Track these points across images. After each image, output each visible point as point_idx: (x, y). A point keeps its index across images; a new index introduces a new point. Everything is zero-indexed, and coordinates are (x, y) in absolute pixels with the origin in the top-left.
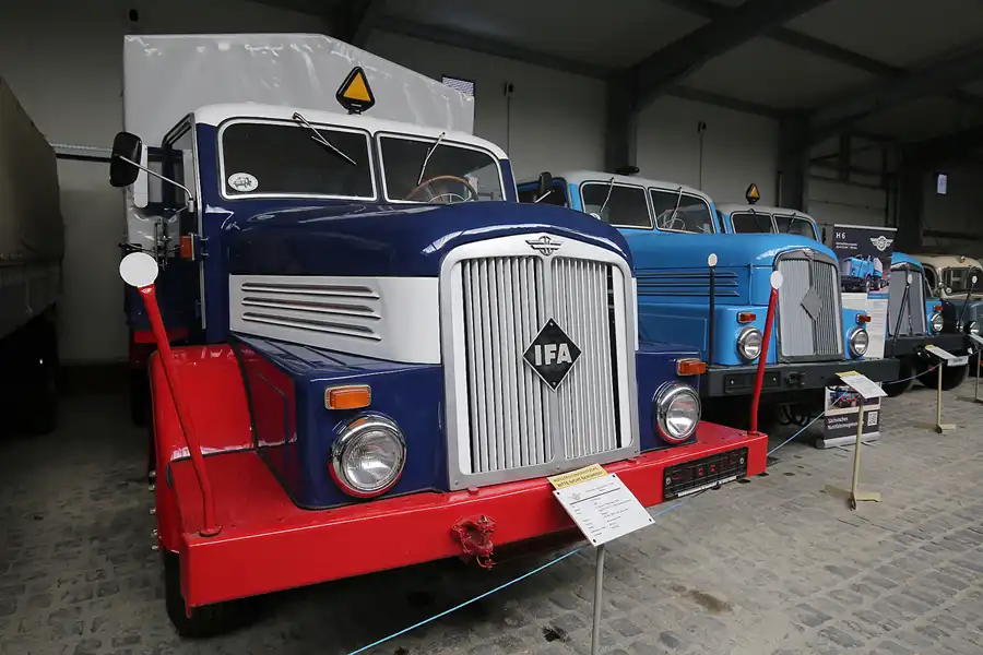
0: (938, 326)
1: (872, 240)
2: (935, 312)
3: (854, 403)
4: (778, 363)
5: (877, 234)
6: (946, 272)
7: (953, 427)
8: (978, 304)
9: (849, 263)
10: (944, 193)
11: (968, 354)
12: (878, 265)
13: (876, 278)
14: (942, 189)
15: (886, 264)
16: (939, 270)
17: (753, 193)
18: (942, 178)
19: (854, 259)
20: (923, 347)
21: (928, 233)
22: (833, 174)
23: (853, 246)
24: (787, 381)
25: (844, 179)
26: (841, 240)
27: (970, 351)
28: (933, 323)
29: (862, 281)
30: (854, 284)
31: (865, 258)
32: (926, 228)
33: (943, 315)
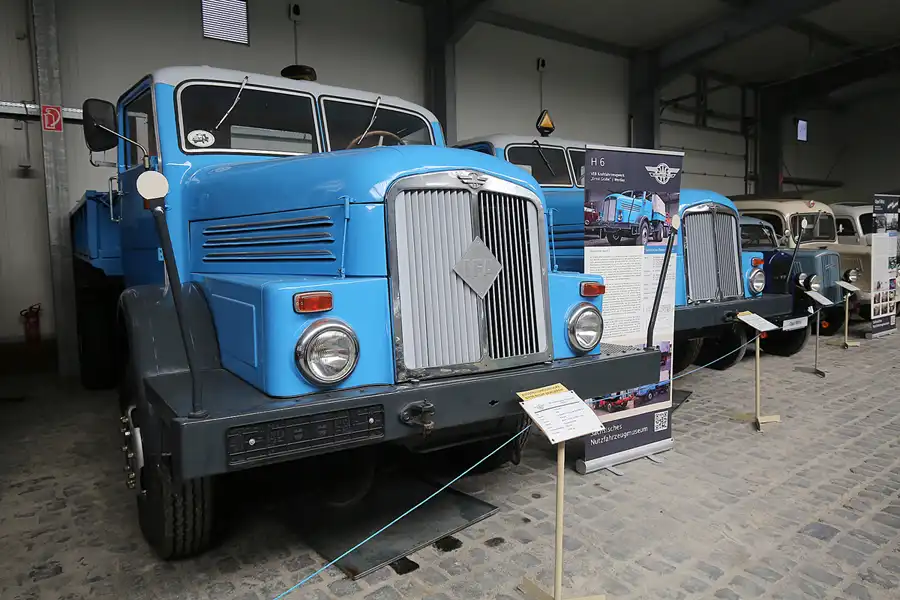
0: (759, 286)
1: (648, 168)
2: (755, 267)
3: (630, 403)
4: (397, 384)
5: (655, 160)
6: (796, 219)
7: (776, 418)
8: (824, 253)
9: (613, 202)
10: (805, 139)
11: (808, 313)
12: (659, 206)
13: (656, 223)
14: (802, 135)
15: (671, 204)
16: (787, 217)
17: (546, 122)
18: (802, 124)
19: (620, 197)
20: (734, 315)
21: (788, 181)
22: (691, 119)
23: (619, 178)
24: (402, 421)
25: (701, 124)
26: (598, 168)
27: (811, 310)
28: (752, 282)
29: (635, 228)
30: (622, 233)
31: (638, 194)
32: (785, 175)
33: (767, 271)
